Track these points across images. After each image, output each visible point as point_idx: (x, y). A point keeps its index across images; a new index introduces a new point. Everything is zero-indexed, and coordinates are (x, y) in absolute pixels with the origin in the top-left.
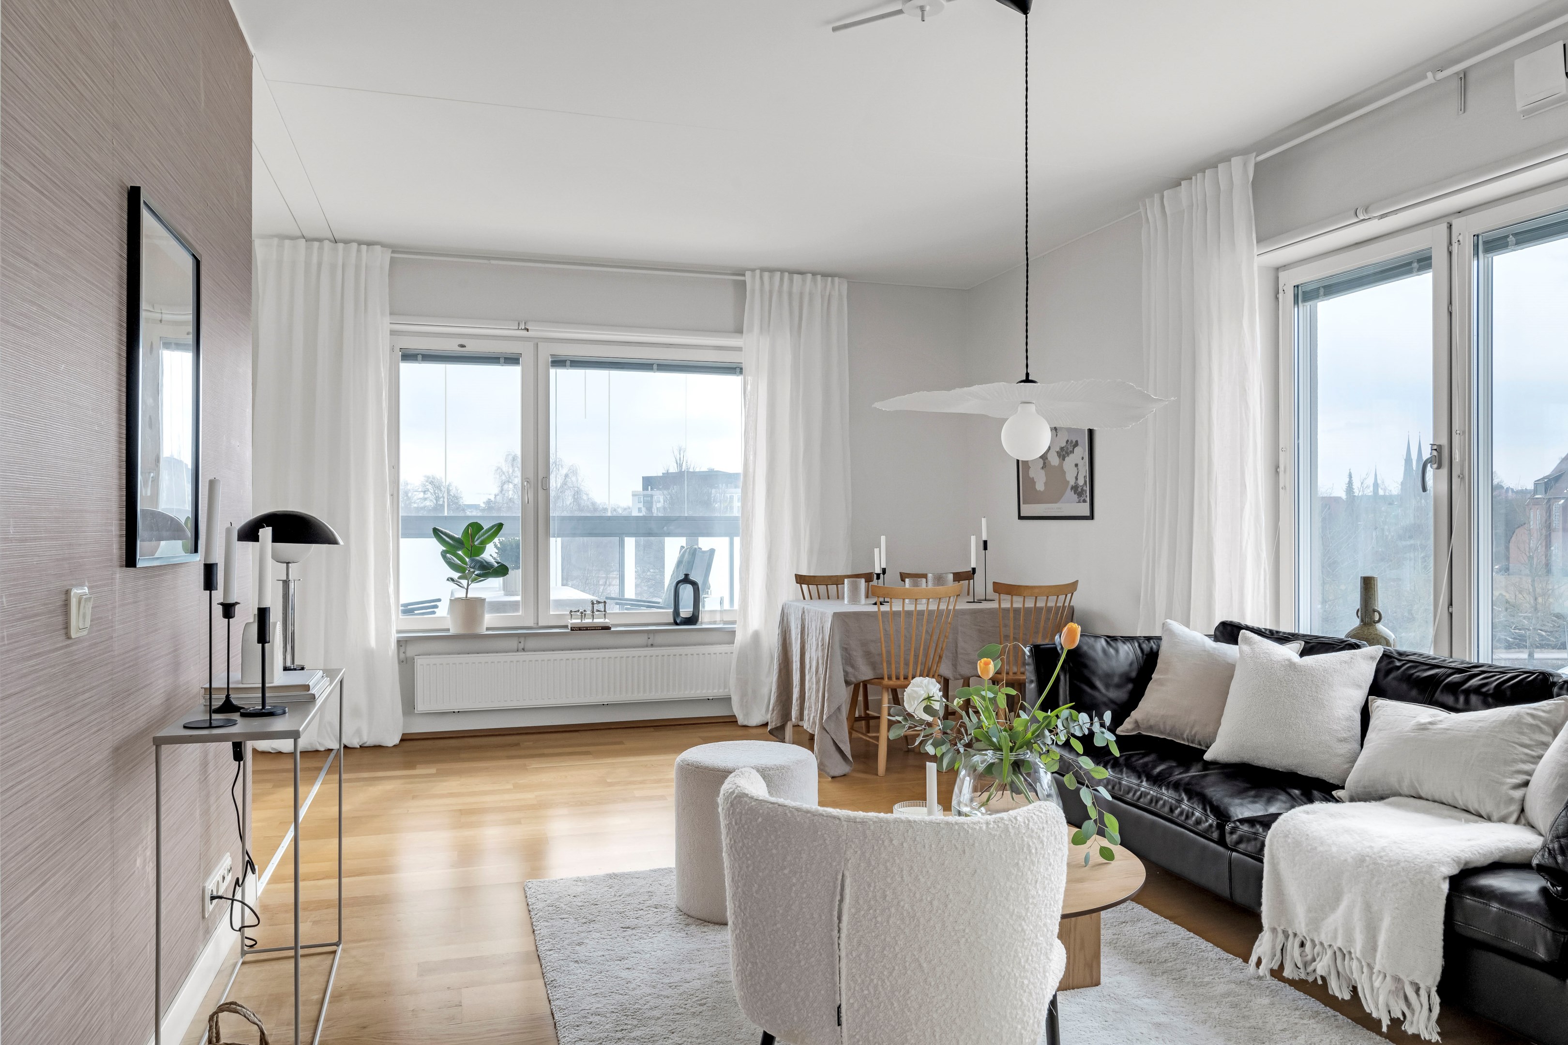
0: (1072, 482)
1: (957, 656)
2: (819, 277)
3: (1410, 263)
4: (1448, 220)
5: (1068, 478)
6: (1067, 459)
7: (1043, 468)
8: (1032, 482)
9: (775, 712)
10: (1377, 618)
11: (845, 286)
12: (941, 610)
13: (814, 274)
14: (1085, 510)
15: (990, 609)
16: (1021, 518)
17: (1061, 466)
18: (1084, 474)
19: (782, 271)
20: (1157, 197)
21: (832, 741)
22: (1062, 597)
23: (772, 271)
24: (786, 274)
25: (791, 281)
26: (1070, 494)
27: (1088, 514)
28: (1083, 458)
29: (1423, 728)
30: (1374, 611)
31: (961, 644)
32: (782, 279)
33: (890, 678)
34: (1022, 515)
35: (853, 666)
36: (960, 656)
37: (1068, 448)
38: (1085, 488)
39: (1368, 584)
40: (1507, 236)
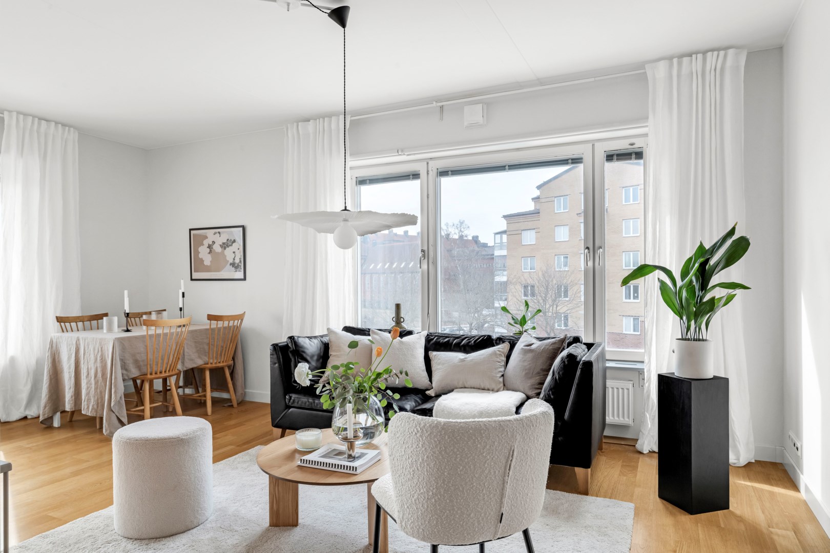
0: (231, 261)
1: (184, 357)
2: (60, 125)
3: (409, 176)
4: (427, 161)
5: (228, 258)
6: (227, 249)
7: (209, 253)
8: (202, 261)
9: (47, 408)
10: (402, 320)
11: (77, 134)
12: (172, 333)
13: (57, 123)
14: (240, 275)
15: (200, 330)
16: (192, 279)
17: (223, 253)
18: (240, 257)
19: (34, 117)
20: (295, 124)
21: (116, 417)
22: (236, 322)
23: (26, 115)
24: (37, 119)
25: (39, 124)
26: (228, 267)
27: (243, 277)
28: (239, 249)
29: (462, 360)
30: (401, 317)
31: (186, 350)
32: (33, 123)
33: (151, 374)
34: (193, 278)
35: (126, 370)
36: (186, 357)
37: (228, 243)
38: (240, 264)
39: (398, 307)
40: (448, 171)
